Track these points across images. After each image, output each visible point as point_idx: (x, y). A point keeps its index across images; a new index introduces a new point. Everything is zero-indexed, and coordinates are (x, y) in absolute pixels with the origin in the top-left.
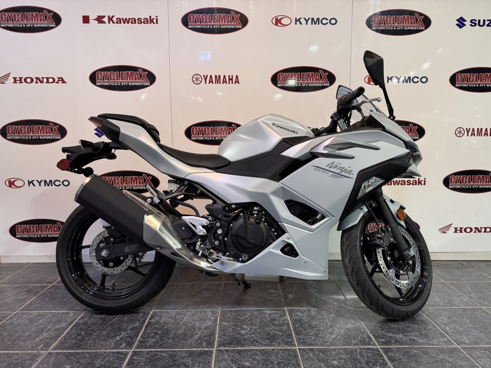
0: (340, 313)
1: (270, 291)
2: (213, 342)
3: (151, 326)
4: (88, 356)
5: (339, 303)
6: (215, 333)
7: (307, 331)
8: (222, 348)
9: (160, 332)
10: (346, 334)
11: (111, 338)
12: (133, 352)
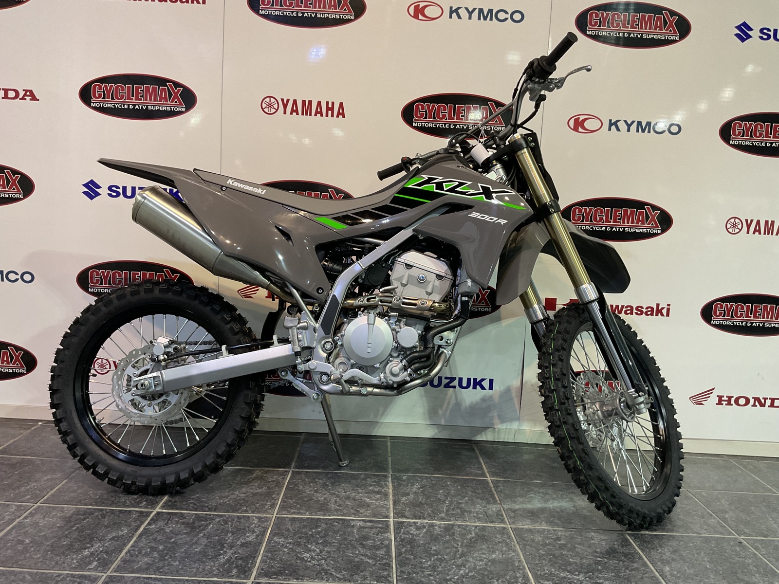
0: (484, 532)
1: (371, 488)
2: (250, 570)
3: (148, 536)
4: (28, 577)
5: (487, 516)
6: (258, 554)
7: (418, 560)
8: (263, 580)
9: (161, 547)
10: (485, 569)
11: (73, 552)
12: (108, 577)
